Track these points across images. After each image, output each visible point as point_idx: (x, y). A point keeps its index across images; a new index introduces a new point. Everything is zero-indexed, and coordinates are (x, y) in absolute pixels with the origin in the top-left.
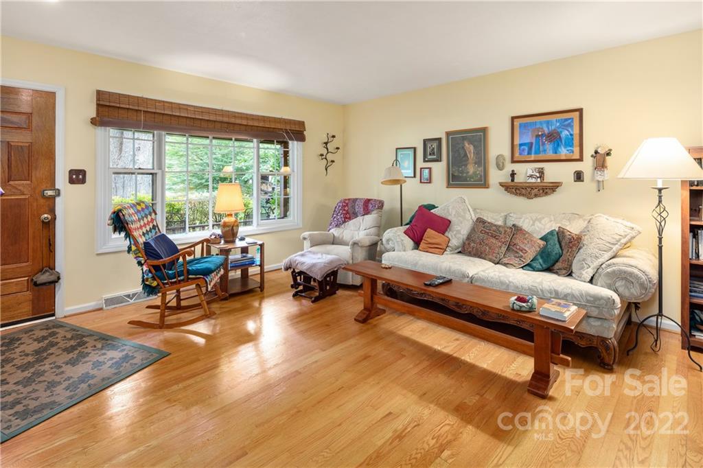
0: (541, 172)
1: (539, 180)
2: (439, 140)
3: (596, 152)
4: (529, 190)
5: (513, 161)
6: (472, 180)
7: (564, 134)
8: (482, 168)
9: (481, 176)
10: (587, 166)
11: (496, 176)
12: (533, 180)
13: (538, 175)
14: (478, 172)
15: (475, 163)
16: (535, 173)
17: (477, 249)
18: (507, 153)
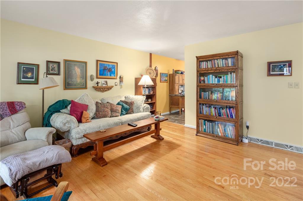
0: (106, 82)
1: (106, 85)
2: (59, 63)
3: (120, 77)
4: (104, 89)
5: (97, 78)
6: (79, 85)
7: (113, 70)
8: (84, 80)
9: (84, 84)
10: (118, 80)
11: (90, 84)
12: (105, 85)
13: (106, 83)
14: (82, 82)
15: (81, 78)
16: (105, 83)
17: (103, 114)
18: (94, 74)
